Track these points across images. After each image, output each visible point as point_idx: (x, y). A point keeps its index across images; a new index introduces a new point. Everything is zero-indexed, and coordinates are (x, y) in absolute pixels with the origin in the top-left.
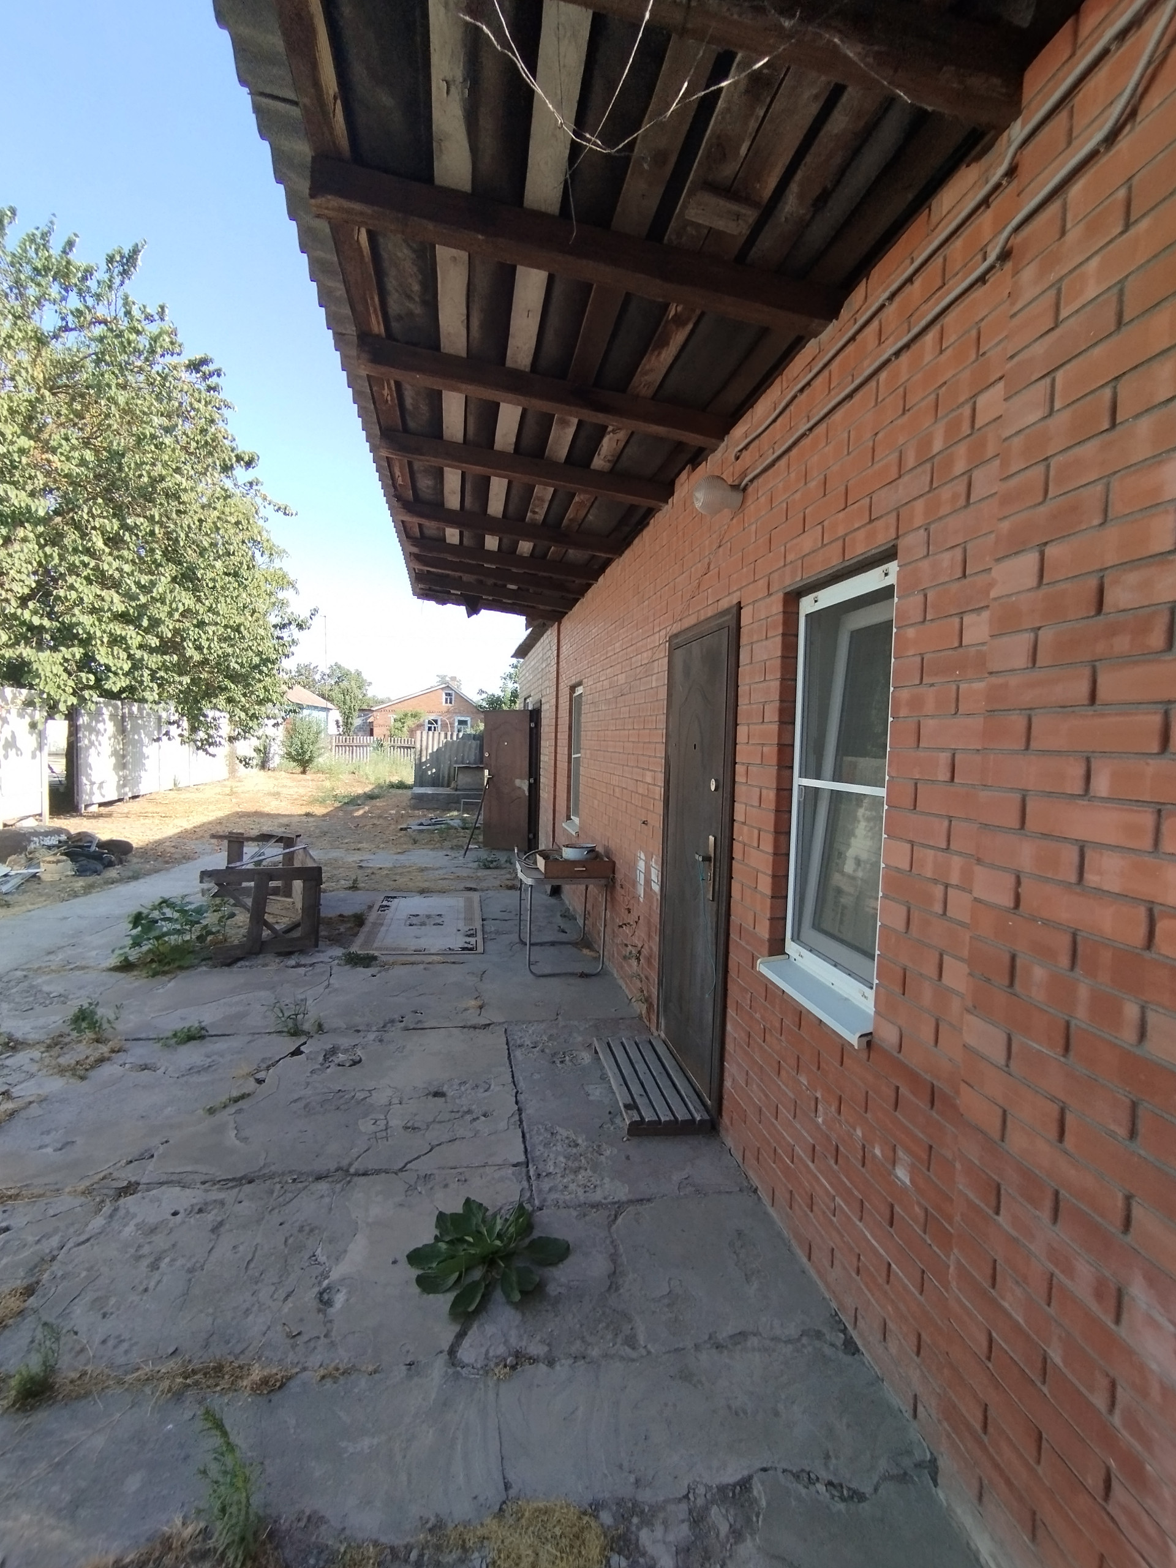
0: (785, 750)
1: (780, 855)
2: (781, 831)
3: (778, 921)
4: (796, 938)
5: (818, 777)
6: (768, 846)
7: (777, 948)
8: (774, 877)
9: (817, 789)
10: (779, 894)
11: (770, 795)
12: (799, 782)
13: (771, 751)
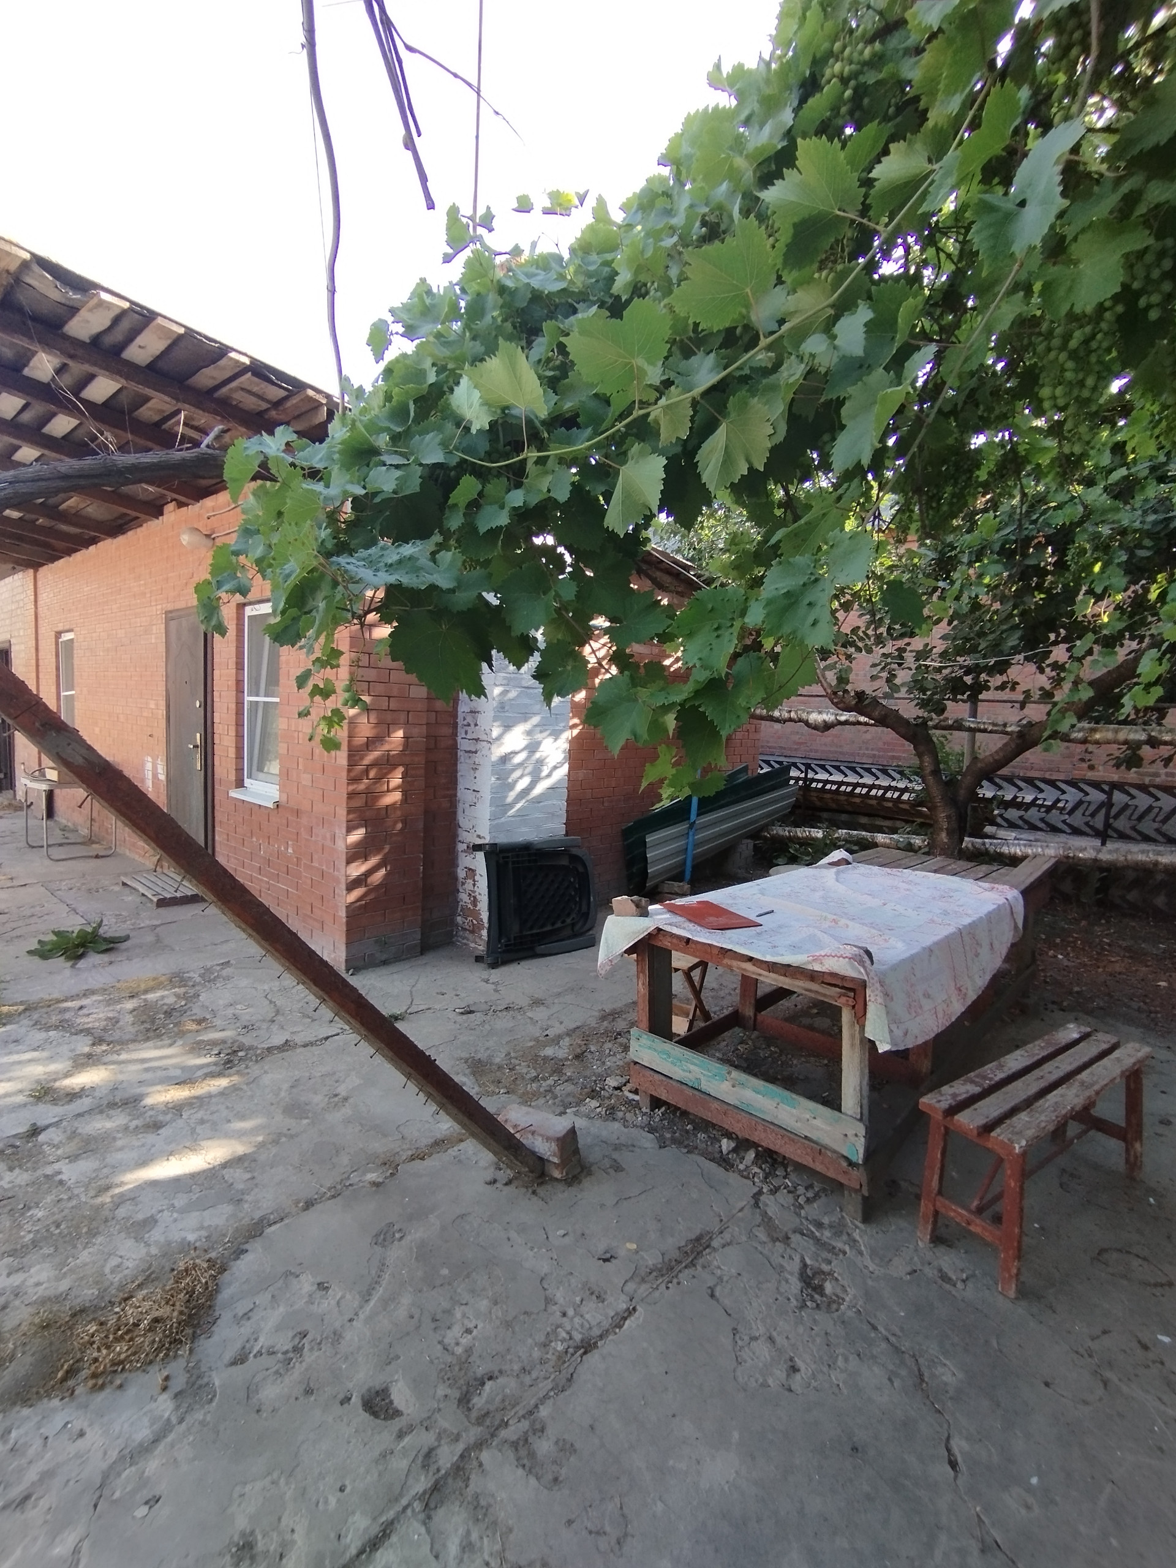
0: (239, 683)
1: (239, 736)
2: (239, 724)
3: (239, 770)
4: (250, 777)
5: (257, 695)
6: (233, 733)
7: (240, 784)
8: (237, 747)
9: (257, 702)
10: (239, 756)
11: (233, 706)
12: (248, 699)
13: (232, 683)
